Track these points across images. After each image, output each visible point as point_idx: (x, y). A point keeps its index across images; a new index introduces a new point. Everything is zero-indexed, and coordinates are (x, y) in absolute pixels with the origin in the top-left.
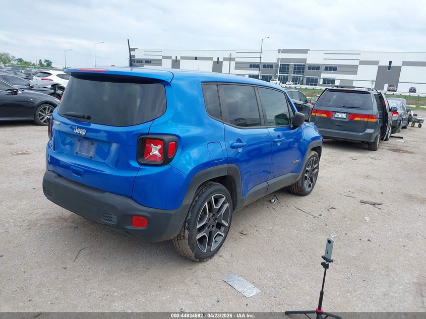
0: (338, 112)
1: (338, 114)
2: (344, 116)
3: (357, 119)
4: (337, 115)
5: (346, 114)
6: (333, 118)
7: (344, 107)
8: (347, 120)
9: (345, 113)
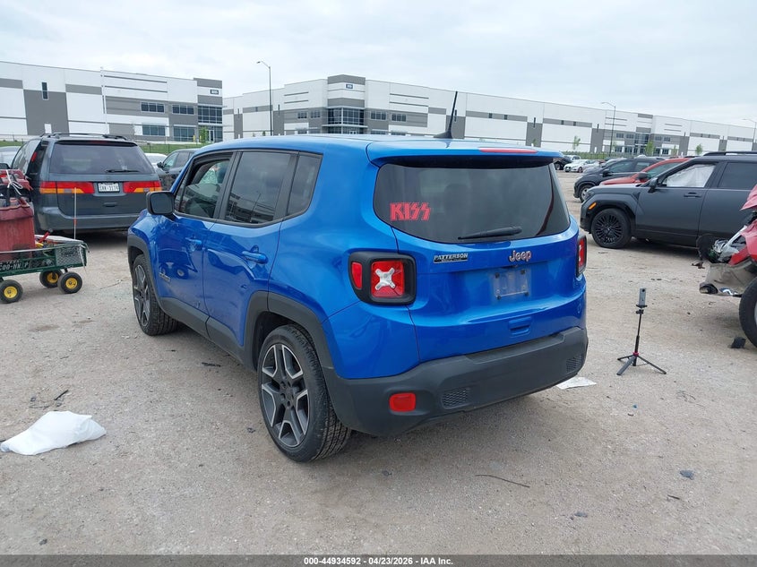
0: (102, 182)
1: (103, 185)
2: (115, 187)
3: (139, 190)
4: (102, 187)
5: (117, 185)
6: (96, 195)
7: (110, 171)
8: (123, 194)
9: (115, 183)
